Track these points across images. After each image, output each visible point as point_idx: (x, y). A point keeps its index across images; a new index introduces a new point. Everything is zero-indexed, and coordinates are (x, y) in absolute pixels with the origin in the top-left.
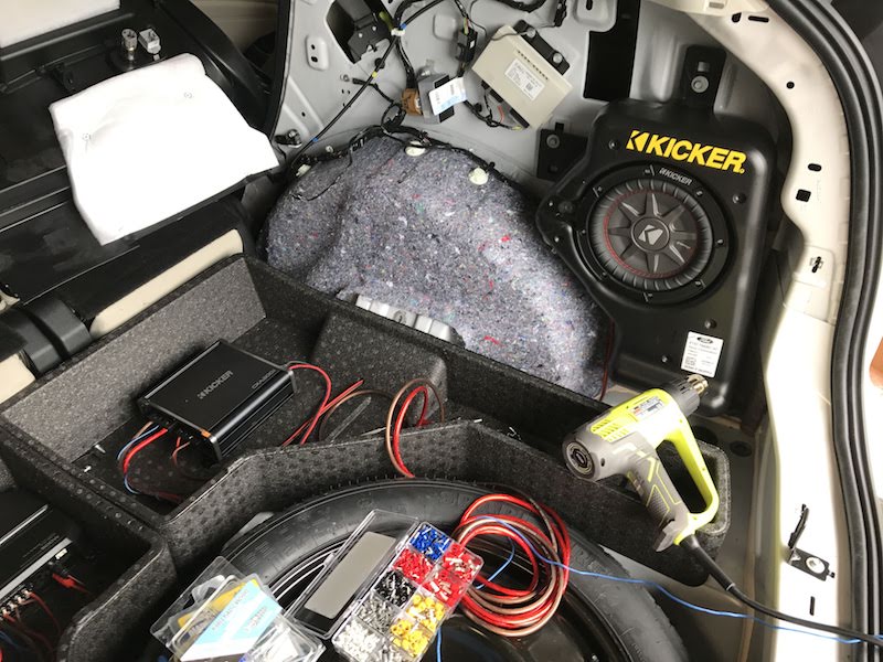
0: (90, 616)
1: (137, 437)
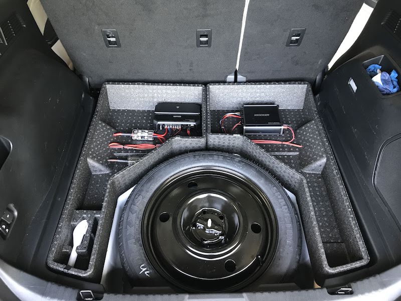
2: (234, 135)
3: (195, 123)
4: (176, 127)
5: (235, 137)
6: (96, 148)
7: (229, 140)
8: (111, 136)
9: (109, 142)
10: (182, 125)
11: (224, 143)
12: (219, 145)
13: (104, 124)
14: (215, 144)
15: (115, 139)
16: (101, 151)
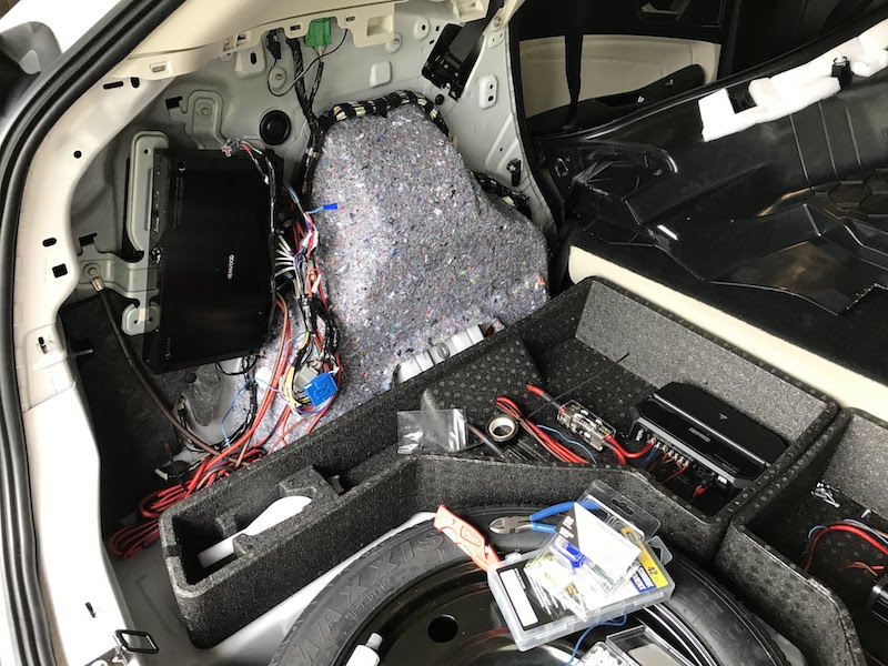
0: (644, 480)
1: (878, 533)
2: (812, 581)
3: (732, 480)
4: (676, 457)
5: (811, 590)
6: (463, 385)
7: (788, 585)
8: (519, 384)
9: (505, 392)
10: (696, 461)
11: (768, 582)
12: (750, 577)
13: (523, 352)
14: (740, 565)
15: (525, 396)
16: (468, 397)
